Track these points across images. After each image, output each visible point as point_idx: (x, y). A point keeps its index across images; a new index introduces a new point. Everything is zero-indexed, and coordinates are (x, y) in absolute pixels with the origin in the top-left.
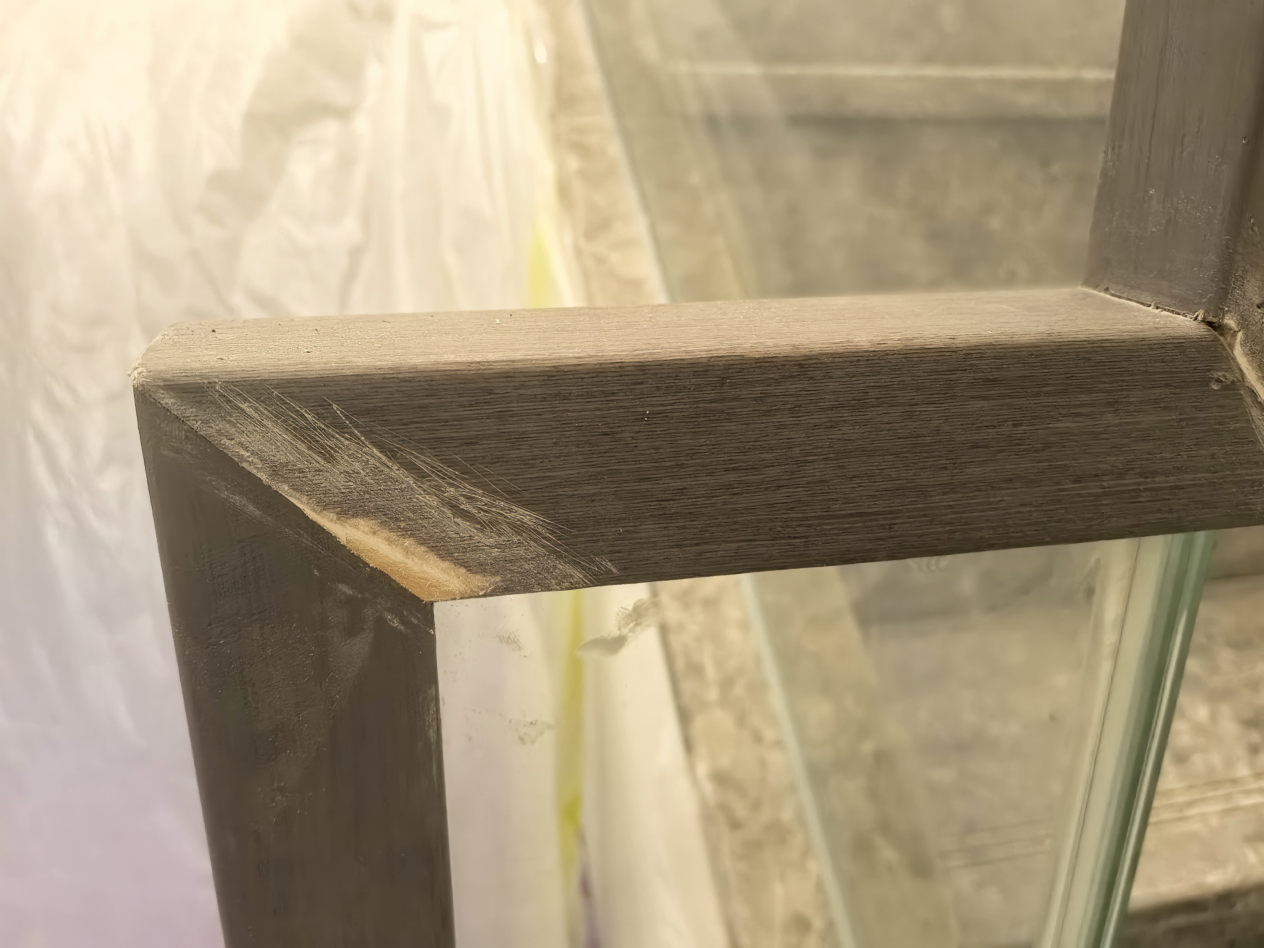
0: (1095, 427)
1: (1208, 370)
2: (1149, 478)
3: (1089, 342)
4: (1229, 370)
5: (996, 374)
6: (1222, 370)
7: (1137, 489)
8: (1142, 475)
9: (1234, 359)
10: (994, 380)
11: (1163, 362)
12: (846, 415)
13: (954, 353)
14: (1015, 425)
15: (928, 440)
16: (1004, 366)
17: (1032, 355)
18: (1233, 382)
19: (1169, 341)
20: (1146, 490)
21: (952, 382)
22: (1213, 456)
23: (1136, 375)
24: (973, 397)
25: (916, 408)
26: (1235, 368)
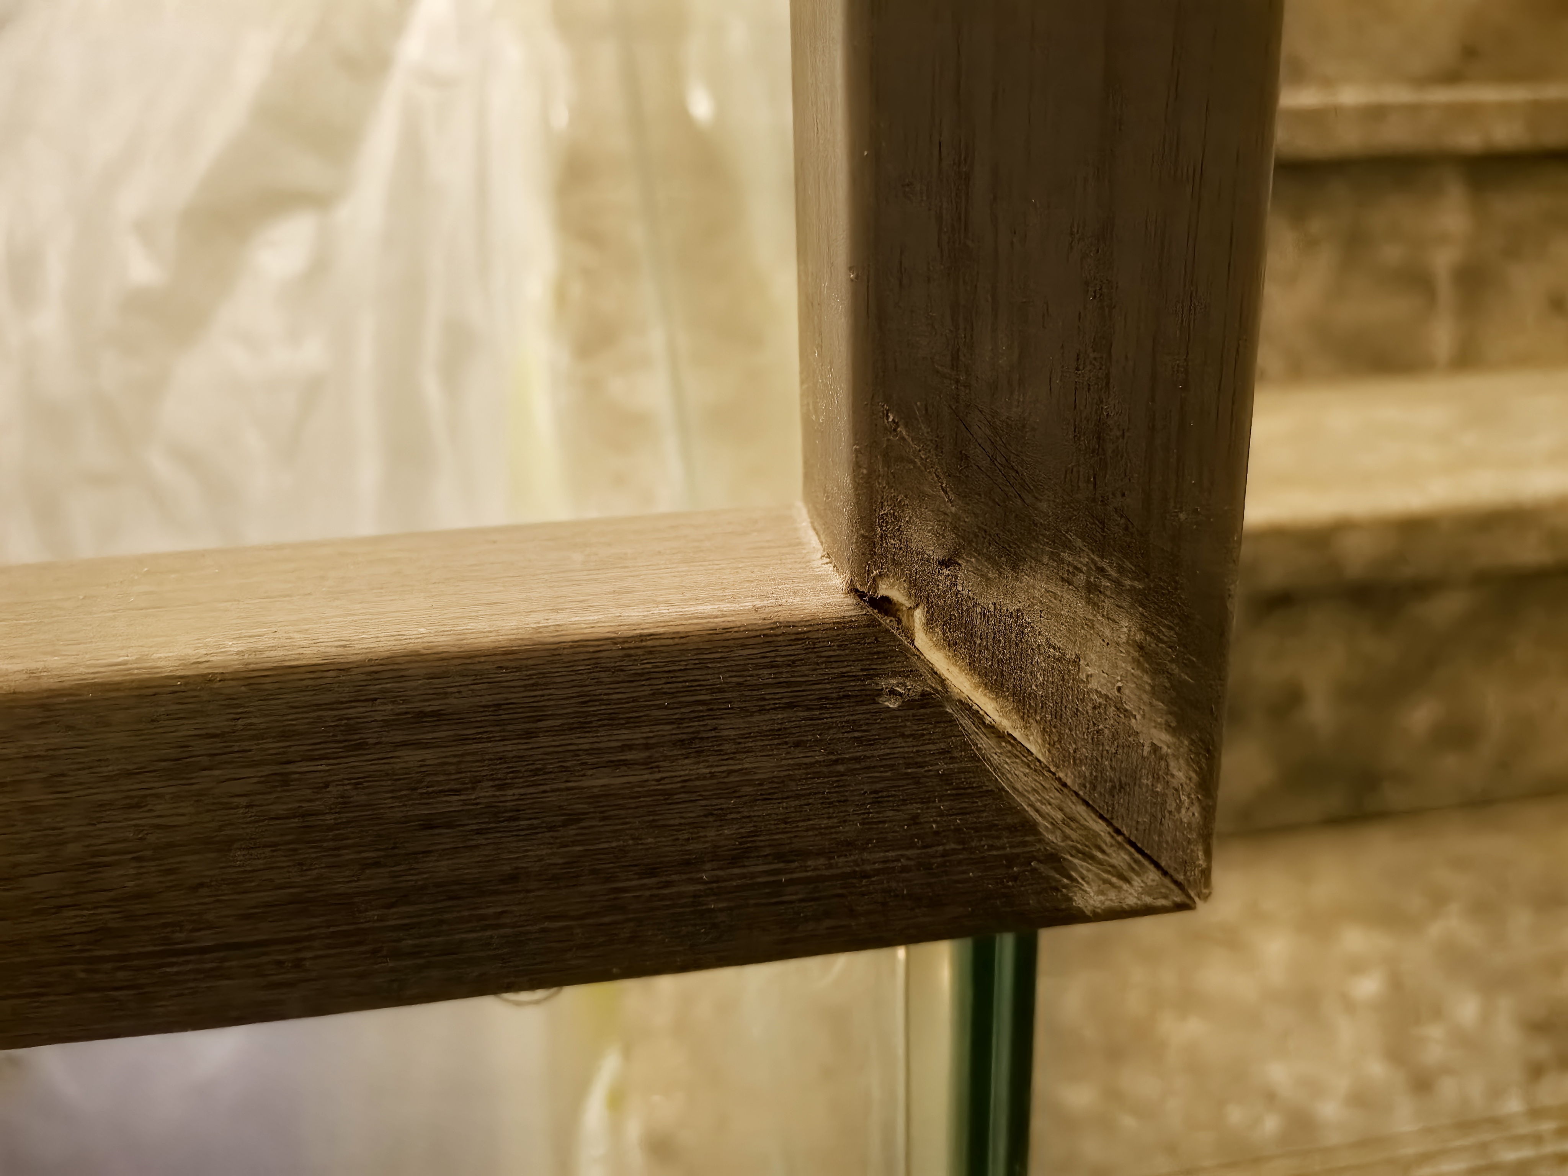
0: (662, 782)
1: (870, 677)
2: (793, 861)
3: (613, 641)
4: (912, 673)
5: (435, 706)
6: (894, 674)
7: (774, 882)
8: (780, 857)
9: (919, 655)
10: (436, 714)
11: (772, 667)
12: (156, 785)
13: (343, 673)
14: (501, 787)
15: (329, 819)
16: (449, 690)
17: (501, 668)
18: (923, 694)
19: (779, 632)
20: (791, 882)
21: (352, 722)
22: (914, 820)
23: (724, 692)
24: (404, 744)
25: (291, 768)
26: (922, 670)
